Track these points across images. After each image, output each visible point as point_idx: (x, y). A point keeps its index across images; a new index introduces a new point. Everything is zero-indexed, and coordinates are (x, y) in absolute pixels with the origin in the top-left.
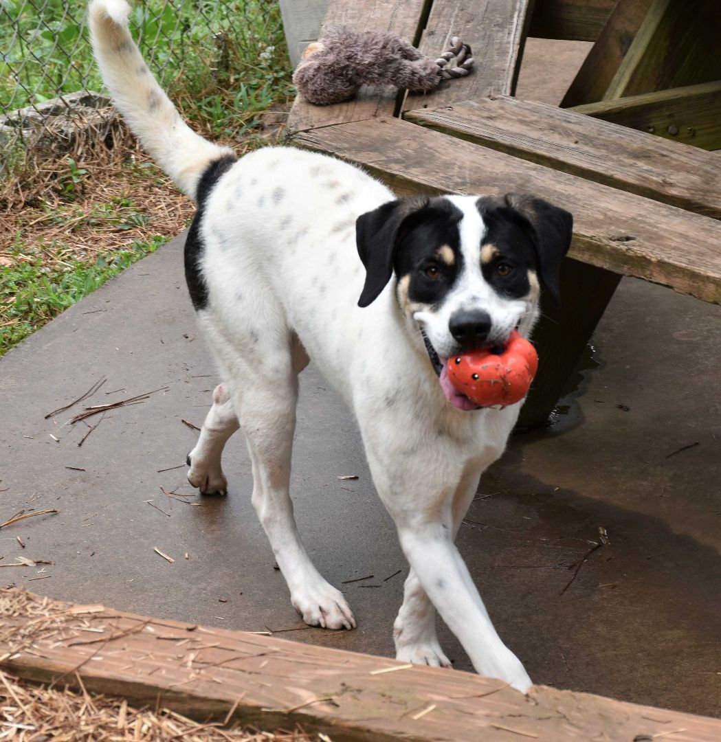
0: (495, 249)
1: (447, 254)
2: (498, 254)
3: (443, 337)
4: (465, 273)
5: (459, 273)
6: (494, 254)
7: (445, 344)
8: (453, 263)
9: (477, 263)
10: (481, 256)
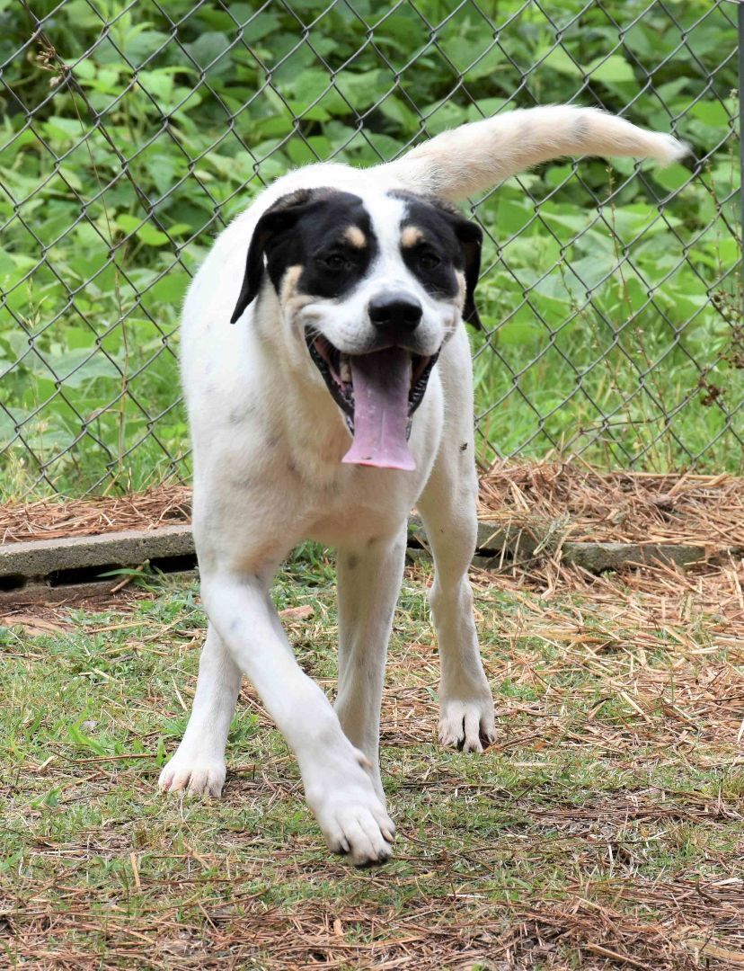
0: (420, 233)
1: (356, 236)
2: (423, 241)
3: (356, 326)
4: (380, 259)
5: (374, 258)
6: (419, 240)
7: (357, 336)
8: (365, 246)
9: (396, 247)
10: (401, 239)
